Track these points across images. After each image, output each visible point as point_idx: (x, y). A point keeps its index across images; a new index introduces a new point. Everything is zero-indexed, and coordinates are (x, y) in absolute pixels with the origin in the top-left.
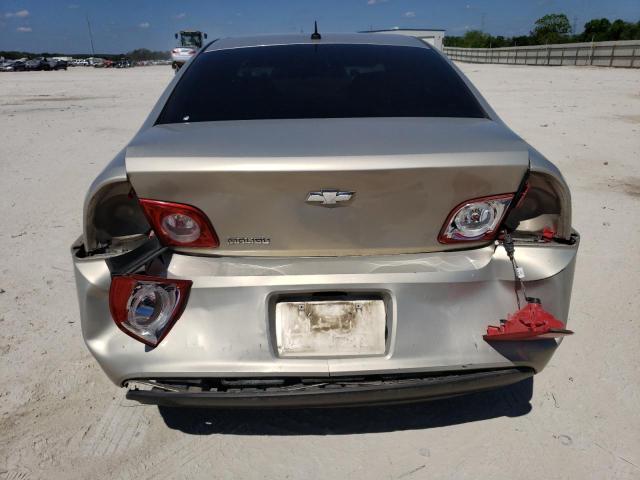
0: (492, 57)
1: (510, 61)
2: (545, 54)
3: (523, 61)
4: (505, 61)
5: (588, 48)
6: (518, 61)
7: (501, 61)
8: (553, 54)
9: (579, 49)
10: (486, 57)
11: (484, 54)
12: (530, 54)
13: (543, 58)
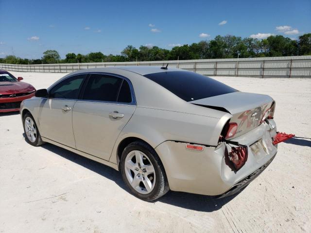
0: (31, 69)
1: (41, 71)
2: (58, 68)
3: (48, 71)
4: (38, 71)
5: (77, 65)
6: (45, 71)
7: (36, 71)
8: (62, 68)
9: (73, 66)
10: (27, 69)
11: (26, 68)
12: (51, 68)
13: (58, 69)
